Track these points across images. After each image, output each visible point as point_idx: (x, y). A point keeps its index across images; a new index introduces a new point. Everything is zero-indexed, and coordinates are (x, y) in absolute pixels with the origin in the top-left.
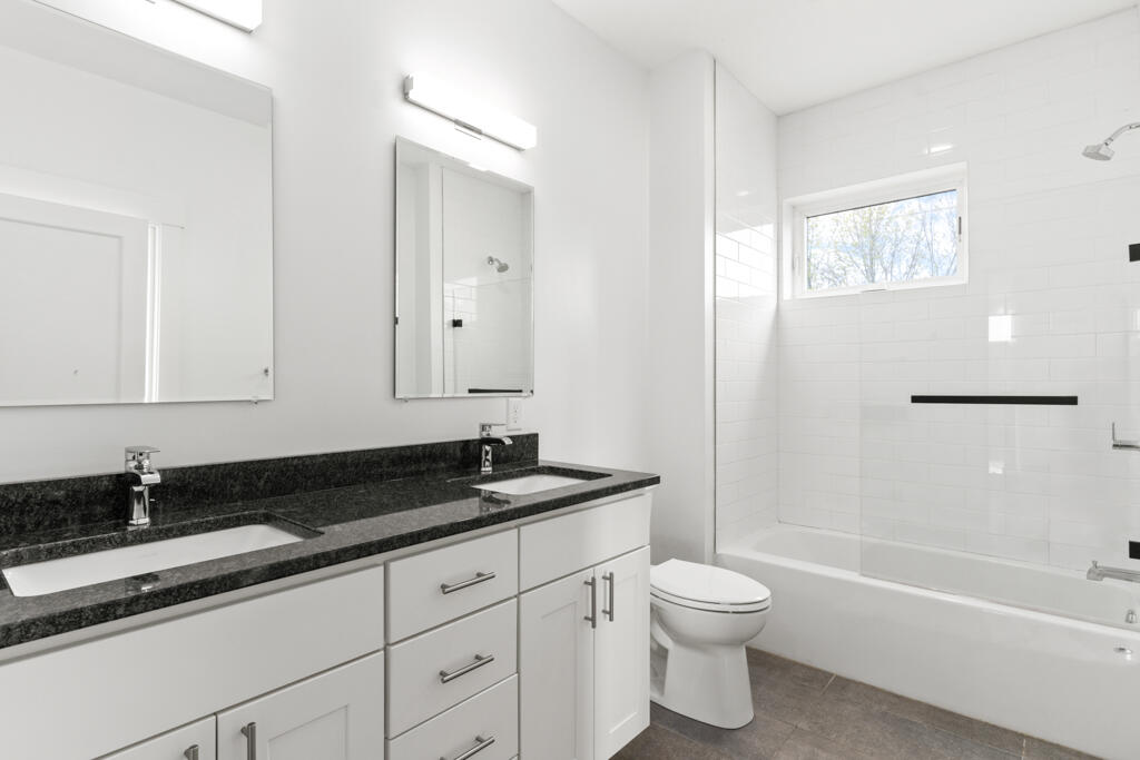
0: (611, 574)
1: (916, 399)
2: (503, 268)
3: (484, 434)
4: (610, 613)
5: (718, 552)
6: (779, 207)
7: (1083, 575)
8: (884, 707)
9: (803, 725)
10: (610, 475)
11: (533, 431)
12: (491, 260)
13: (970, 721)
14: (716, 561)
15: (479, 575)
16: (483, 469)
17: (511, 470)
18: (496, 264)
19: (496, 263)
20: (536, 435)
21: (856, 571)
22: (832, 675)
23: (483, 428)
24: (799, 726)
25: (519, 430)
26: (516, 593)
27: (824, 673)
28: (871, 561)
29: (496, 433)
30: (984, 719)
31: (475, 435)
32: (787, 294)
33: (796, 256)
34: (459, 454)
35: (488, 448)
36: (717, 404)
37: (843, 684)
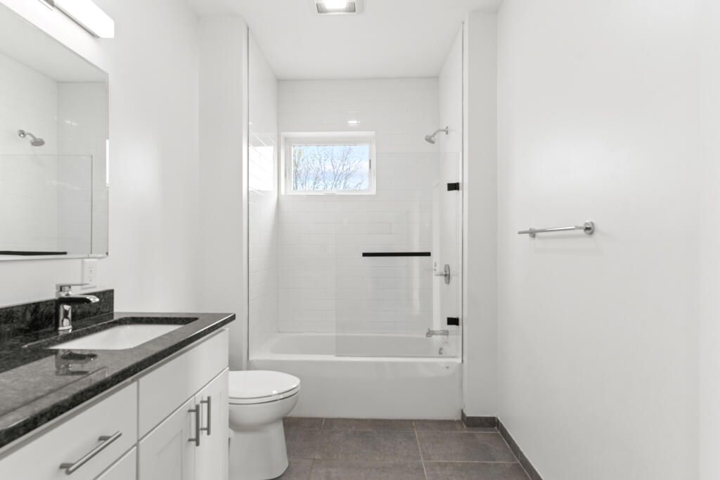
0: (209, 398)
1: (365, 255)
2: (38, 143)
3: (63, 295)
4: (208, 429)
5: (251, 359)
6: (279, 136)
7: (425, 336)
8: (354, 429)
9: (317, 456)
10: (196, 319)
11: (110, 288)
12: (22, 133)
13: (391, 421)
14: (250, 367)
15: (102, 439)
16: (60, 328)
17: (94, 326)
18: (29, 138)
19: (28, 136)
20: (112, 291)
21: (333, 354)
22: (322, 419)
23: (61, 288)
24: (316, 458)
25: (95, 287)
26: (135, 442)
27: (318, 419)
28: (342, 347)
29: (75, 293)
30: (396, 418)
31: (52, 295)
32: (283, 192)
33: (287, 168)
34: (28, 317)
35: (67, 307)
36: (250, 260)
37: (330, 423)
